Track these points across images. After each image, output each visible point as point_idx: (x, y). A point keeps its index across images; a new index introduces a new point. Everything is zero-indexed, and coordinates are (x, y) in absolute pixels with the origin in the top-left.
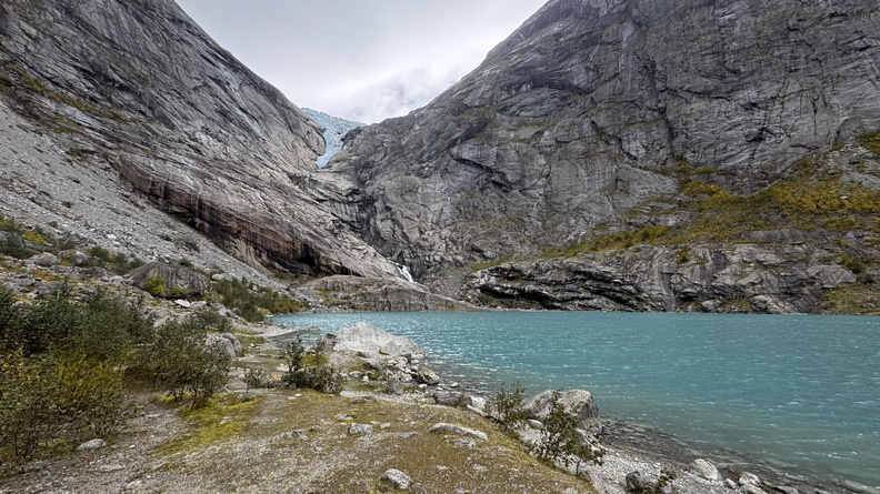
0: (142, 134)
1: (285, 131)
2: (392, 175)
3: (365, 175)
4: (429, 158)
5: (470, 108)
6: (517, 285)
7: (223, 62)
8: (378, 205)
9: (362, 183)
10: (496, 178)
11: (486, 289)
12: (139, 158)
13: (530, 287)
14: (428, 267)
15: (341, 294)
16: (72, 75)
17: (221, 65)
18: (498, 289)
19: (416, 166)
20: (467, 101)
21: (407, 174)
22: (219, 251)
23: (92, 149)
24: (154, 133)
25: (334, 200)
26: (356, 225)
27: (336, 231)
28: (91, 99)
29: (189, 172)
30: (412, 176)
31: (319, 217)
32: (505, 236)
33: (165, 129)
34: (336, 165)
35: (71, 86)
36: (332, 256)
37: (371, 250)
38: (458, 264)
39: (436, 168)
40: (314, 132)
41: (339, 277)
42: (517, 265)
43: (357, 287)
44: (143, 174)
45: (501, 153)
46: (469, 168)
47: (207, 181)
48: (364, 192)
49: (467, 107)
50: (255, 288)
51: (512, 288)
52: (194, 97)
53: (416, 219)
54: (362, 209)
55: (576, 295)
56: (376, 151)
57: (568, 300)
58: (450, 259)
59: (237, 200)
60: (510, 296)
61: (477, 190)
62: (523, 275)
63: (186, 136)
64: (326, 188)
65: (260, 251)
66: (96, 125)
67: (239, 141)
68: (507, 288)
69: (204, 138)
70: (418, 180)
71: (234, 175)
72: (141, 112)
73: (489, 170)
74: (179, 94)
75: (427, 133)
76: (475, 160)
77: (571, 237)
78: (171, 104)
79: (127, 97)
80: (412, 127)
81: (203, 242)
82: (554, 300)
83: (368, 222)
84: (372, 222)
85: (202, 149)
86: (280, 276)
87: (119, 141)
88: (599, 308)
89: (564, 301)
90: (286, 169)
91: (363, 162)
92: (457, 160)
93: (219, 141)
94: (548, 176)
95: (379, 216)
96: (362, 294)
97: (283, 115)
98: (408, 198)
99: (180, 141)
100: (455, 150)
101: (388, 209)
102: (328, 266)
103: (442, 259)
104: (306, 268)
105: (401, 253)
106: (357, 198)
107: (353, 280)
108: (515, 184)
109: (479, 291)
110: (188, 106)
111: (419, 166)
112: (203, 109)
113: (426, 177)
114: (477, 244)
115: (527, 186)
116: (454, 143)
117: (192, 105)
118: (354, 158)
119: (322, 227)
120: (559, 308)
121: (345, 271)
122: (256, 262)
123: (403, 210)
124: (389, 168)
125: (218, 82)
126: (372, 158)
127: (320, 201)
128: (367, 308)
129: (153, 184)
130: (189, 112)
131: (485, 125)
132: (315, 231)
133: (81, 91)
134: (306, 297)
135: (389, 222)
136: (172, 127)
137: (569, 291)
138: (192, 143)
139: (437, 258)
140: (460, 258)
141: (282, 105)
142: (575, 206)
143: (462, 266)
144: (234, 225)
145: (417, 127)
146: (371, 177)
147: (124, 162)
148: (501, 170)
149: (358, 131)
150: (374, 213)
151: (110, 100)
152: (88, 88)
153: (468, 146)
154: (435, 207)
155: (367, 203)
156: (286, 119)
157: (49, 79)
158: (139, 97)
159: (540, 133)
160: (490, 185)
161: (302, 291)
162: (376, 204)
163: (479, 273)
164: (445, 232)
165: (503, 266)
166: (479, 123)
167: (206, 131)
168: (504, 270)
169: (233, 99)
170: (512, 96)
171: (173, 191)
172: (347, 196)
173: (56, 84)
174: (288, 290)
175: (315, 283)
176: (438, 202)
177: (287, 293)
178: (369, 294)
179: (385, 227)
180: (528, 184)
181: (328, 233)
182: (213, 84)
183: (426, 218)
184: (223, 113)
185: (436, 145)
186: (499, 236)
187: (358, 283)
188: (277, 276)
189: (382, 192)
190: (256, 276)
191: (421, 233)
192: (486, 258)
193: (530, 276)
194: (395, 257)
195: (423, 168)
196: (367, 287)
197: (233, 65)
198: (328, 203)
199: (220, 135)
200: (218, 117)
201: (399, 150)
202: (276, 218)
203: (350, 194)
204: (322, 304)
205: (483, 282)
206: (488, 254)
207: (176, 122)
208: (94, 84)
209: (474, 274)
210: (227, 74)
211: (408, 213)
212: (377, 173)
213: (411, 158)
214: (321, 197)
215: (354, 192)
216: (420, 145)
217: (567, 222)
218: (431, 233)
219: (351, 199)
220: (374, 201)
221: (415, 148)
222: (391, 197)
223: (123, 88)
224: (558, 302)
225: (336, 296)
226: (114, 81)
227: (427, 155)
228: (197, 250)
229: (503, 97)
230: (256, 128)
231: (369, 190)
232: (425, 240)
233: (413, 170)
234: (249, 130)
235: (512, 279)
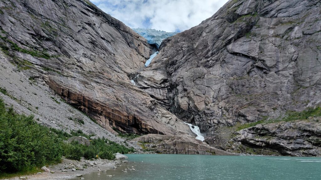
0: (57, 63)
1: (126, 47)
2: (188, 68)
3: (171, 69)
4: (212, 54)
5: (241, 16)
6: (265, 139)
7: (92, 12)
8: (180, 88)
9: (169, 74)
10: (259, 64)
11: (244, 142)
12: (56, 78)
13: (273, 141)
14: (210, 127)
15: (151, 145)
16: (28, 38)
17: (91, 14)
18: (252, 142)
19: (204, 60)
20: (239, 11)
21: (198, 66)
22: (93, 122)
23: (38, 75)
24: (62, 62)
25: (153, 87)
26: (166, 101)
27: (153, 107)
28: (35, 48)
29: (78, 82)
30: (201, 68)
31: (143, 100)
32: (262, 105)
33: (67, 59)
34: (154, 65)
35: (27, 43)
36: (148, 123)
37: (174, 117)
38: (229, 125)
39: (217, 61)
40: (142, 44)
41: (151, 135)
42: (266, 126)
43: (161, 140)
44: (59, 85)
45: (262, 46)
46: (239, 58)
47: (87, 85)
48: (171, 80)
49: (239, 16)
50: (108, 142)
51: (261, 141)
52: (78, 37)
53: (203, 95)
54: (170, 91)
55: (302, 146)
56: (178, 54)
57: (296, 150)
58: (224, 122)
59: (101, 95)
60: (260, 147)
61: (245, 73)
62: (270, 133)
63: (76, 60)
64: (149, 80)
65: (112, 122)
66: (39, 63)
67: (101, 59)
68: (258, 141)
69: (83, 60)
70: (205, 70)
71: (98, 80)
72: (56, 51)
73: (254, 59)
74: (72, 36)
75: (210, 37)
76: (244, 53)
77: (310, 105)
78: (68, 43)
79: (49, 44)
80: (200, 35)
81: (85, 118)
82: (287, 149)
83: (173, 99)
84: (175, 99)
85: (83, 67)
86: (121, 134)
87: (48, 69)
88: (315, 155)
89: (294, 150)
90: (126, 71)
91: (170, 62)
92: (231, 53)
93: (91, 60)
94: (296, 60)
95: (180, 95)
96: (163, 145)
97: (124, 36)
98: (198, 82)
99: (73, 64)
100: (230, 47)
101: (185, 90)
102: (146, 129)
103: (219, 122)
104: (135, 131)
105: (193, 119)
106: (167, 84)
107: (159, 137)
108: (272, 67)
109: (240, 143)
110: (76, 43)
111: (205, 60)
112: (83, 42)
113: (210, 67)
114: (242, 111)
115: (280, 69)
116: (229, 42)
117: (78, 41)
118: (165, 59)
119: (144, 106)
120: (290, 155)
121: (155, 132)
122: (110, 128)
123: (194, 90)
124: (186, 63)
125: (89, 24)
126: (175, 58)
127: (145, 88)
128: (165, 152)
129: (63, 90)
130: (77, 46)
131: (252, 27)
132: (139, 109)
133: (32, 45)
134: (133, 146)
135: (186, 99)
136: (69, 57)
137: (298, 143)
138: (79, 64)
139: (216, 121)
140: (230, 121)
141: (124, 31)
142: (315, 82)
143: (232, 126)
144: (99, 108)
145: (204, 34)
146: (175, 70)
147: (51, 80)
148: (262, 58)
149: (168, 40)
150: (177, 94)
151: (42, 47)
152: (34, 43)
153: (239, 43)
154: (216, 87)
155: (173, 87)
156: (126, 39)
157: (20, 42)
158: (54, 42)
159: (291, 29)
160: (255, 69)
161: (132, 143)
162: (178, 87)
163: (241, 131)
164: (222, 104)
165: (257, 126)
166: (247, 26)
167: (85, 55)
168: (258, 129)
169: (97, 33)
170: (272, 3)
171: (71, 93)
172: (160, 84)
173: (22, 44)
174: (125, 142)
175: (138, 138)
176: (218, 83)
177: (124, 144)
178: (166, 144)
179: (183, 102)
180: (281, 66)
181: (147, 109)
182: (87, 26)
183: (210, 95)
184: (93, 43)
185: (217, 44)
186: (258, 105)
187: (161, 138)
188: (120, 135)
189: (181, 80)
190: (110, 136)
191: (206, 105)
192: (248, 121)
193: (274, 133)
194: (189, 120)
195: (208, 61)
196: (165, 140)
197: (97, 12)
198: (150, 89)
199: (92, 57)
200: (90, 46)
201: (192, 51)
202: (120, 103)
203: (163, 83)
204: (141, 150)
205: (243, 137)
206: (250, 118)
207: (71, 53)
208: (36, 40)
209: (238, 132)
210: (94, 19)
211: (198, 92)
212: (178, 67)
213: (200, 56)
214: (146, 86)
215: (165, 81)
216: (206, 46)
217: (308, 94)
218: (212, 104)
219: (163, 85)
220: (177, 85)
221: (203, 49)
222: (187, 82)
223: (48, 40)
224: (290, 150)
225: (149, 146)
226: (44, 37)
227: (210, 52)
228: (83, 123)
229: (265, 5)
230: (109, 47)
231: (174, 79)
232: (208, 109)
233: (202, 64)
234: (106, 50)
235: (263, 135)
